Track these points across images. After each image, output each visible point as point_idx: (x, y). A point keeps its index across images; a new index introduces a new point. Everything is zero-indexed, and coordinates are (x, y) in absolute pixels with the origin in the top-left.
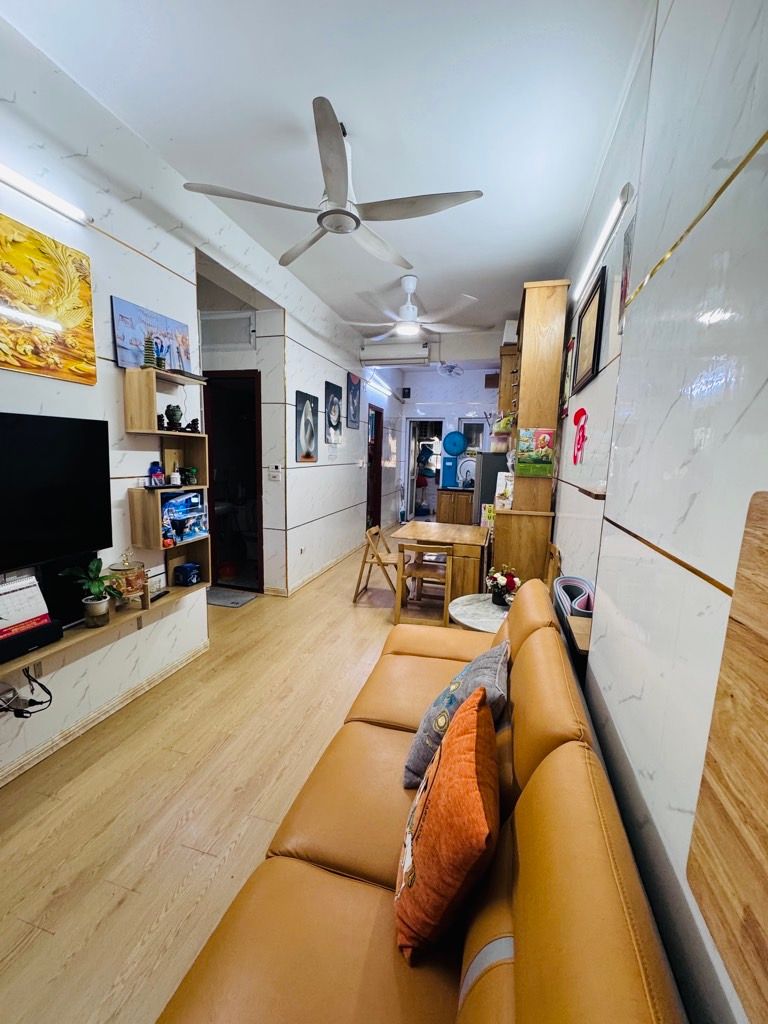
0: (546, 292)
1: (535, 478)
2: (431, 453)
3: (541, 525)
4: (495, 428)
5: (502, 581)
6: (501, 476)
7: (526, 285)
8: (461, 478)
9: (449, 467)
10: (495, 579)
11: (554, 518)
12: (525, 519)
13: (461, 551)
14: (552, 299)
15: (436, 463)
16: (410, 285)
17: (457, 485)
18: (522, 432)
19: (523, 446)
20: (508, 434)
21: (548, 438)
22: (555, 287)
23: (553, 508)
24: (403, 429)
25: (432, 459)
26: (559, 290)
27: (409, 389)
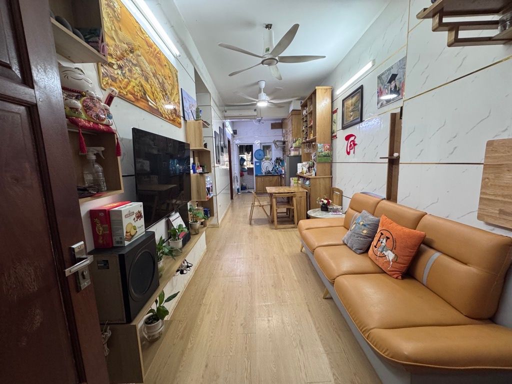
0: (324, 91)
1: (325, 162)
2: (244, 160)
3: (327, 181)
4: (294, 145)
5: (326, 202)
6: (299, 165)
7: (317, 88)
8: (264, 171)
9: (258, 166)
10: (323, 201)
11: (332, 178)
12: (322, 179)
13: (299, 195)
14: (326, 94)
15: (247, 165)
16: (263, 85)
17: (262, 173)
18: (319, 145)
19: (319, 150)
20: (299, 148)
21: (328, 147)
22: (327, 89)
23: (331, 175)
24: (235, 149)
25: (245, 163)
26: (328, 90)
27: (236, 130)
